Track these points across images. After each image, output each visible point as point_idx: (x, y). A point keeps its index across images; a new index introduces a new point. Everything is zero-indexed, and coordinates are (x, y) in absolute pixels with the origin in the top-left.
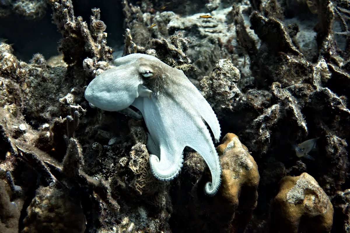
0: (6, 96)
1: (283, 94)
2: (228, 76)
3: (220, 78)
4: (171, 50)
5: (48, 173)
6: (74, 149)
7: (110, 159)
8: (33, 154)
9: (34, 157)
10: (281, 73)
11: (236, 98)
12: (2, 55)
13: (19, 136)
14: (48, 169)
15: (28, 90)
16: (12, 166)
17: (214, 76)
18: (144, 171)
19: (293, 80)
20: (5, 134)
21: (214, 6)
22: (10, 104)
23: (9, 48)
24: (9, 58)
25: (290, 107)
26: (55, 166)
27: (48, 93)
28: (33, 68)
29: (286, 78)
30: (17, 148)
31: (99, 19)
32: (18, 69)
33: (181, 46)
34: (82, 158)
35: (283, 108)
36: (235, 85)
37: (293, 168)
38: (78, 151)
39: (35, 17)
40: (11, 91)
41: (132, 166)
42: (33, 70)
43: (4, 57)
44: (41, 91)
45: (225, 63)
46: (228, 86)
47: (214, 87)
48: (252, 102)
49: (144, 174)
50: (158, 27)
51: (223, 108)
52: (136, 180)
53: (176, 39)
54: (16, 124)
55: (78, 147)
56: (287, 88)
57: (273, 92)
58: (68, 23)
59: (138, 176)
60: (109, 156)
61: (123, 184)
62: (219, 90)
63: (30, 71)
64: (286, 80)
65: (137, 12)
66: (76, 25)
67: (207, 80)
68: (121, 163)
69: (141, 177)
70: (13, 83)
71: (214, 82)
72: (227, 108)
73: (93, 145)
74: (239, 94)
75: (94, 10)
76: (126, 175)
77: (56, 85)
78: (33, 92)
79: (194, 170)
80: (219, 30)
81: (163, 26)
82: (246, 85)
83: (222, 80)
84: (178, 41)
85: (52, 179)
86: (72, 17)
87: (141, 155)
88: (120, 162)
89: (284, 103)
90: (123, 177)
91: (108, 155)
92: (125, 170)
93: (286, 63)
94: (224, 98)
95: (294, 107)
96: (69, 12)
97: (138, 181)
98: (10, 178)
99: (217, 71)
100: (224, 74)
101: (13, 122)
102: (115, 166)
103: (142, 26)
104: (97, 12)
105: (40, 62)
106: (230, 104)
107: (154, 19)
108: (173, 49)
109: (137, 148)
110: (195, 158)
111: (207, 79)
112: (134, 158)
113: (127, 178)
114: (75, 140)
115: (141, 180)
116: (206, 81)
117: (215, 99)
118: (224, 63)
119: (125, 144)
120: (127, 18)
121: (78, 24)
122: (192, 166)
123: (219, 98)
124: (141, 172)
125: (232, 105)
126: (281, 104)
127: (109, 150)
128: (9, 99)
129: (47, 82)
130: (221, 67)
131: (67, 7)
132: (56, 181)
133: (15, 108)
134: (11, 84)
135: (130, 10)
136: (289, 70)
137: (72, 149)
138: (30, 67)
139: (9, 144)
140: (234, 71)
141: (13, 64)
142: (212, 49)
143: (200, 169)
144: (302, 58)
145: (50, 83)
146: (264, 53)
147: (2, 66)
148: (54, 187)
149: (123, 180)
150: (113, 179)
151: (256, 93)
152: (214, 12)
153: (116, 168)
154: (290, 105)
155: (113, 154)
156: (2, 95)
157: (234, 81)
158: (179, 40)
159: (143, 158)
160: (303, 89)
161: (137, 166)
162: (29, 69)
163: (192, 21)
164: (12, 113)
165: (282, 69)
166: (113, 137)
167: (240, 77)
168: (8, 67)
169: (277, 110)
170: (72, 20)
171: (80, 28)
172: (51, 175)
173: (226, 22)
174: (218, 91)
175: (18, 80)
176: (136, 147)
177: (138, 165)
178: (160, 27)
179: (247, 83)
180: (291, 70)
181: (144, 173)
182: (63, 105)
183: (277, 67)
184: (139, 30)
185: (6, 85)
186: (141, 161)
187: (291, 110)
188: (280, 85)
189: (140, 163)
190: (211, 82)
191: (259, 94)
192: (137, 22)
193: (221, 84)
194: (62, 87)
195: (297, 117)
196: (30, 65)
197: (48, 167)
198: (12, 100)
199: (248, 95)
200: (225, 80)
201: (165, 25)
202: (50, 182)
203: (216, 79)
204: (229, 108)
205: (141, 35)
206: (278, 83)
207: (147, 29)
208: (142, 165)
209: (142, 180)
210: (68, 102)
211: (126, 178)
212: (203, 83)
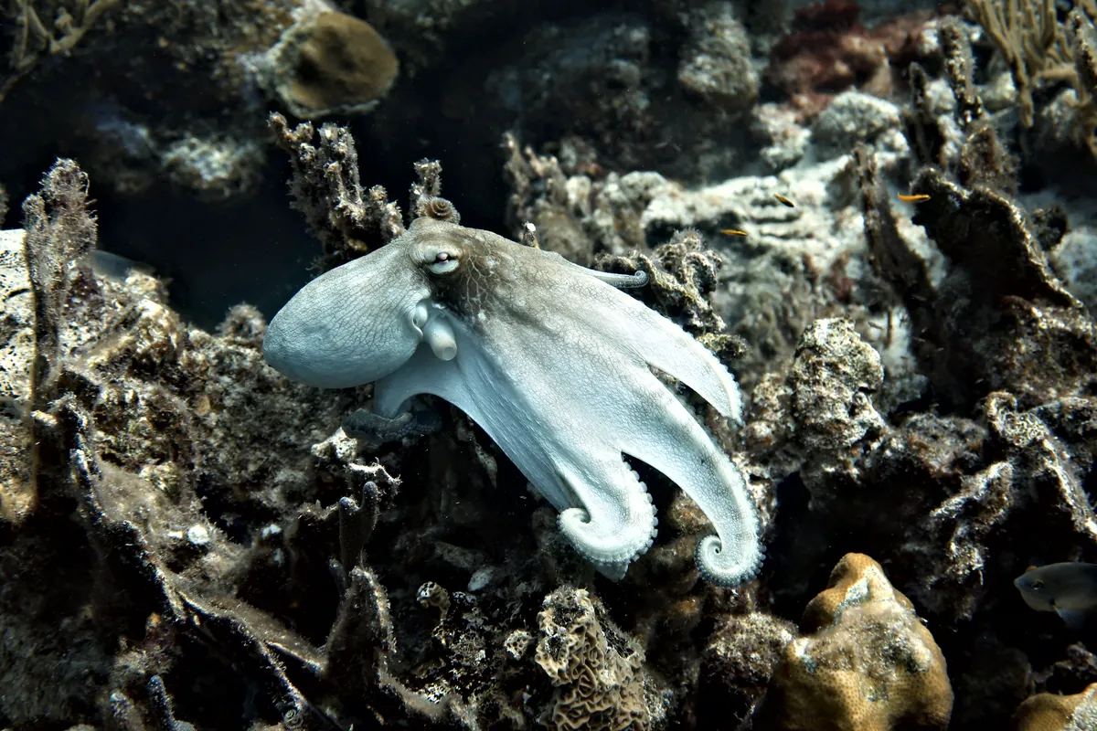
0: (146, 438)
1: (1023, 428)
2: (844, 373)
3: (818, 377)
4: (663, 290)
5: (279, 680)
6: (364, 601)
7: (475, 635)
8: (234, 618)
9: (236, 629)
10: (1015, 361)
11: (870, 442)
12: (134, 310)
13: (187, 564)
14: (280, 669)
15: (213, 418)
16: (164, 660)
17: (800, 372)
18: (584, 673)
19: (1053, 385)
20: (145, 556)
21: (789, 155)
22: (158, 463)
23: (154, 286)
24: (157, 317)
25: (1047, 470)
26: (300, 657)
27: (277, 426)
28: (231, 348)
29: (1029, 379)
30: (182, 599)
31: (438, 193)
32: (185, 353)
33: (694, 276)
34: (390, 632)
35: (1023, 473)
36: (866, 400)
37: (1056, 667)
38: (377, 609)
39: (227, 192)
40: (162, 420)
41: (546, 658)
42: (229, 353)
43: (140, 315)
44: (256, 419)
45: (835, 332)
46: (846, 404)
47: (799, 406)
48: (924, 456)
49: (583, 684)
50: (615, 221)
51: (828, 473)
52: (559, 702)
53: (680, 256)
54: (177, 526)
55: (377, 598)
56: (1036, 409)
57: (991, 424)
58: (340, 206)
59: (566, 690)
60: (472, 628)
61: (518, 717)
62: (815, 418)
63: (220, 357)
64: (1029, 384)
65: (548, 174)
66: (367, 214)
67: (774, 384)
68: (509, 649)
69: (575, 695)
70: (167, 396)
71: (799, 392)
72: (842, 475)
73: (419, 591)
74: (879, 428)
75: (423, 166)
76: (528, 687)
77: (301, 402)
78: (228, 425)
79: (741, 672)
80: (805, 228)
81: (631, 216)
82: (899, 401)
83: (824, 384)
84: (684, 263)
85: (290, 699)
86: (353, 188)
87: (574, 623)
88: (505, 645)
89: (1028, 457)
90: (518, 692)
91: (466, 622)
92: (521, 671)
93: (1029, 330)
94: (831, 443)
95: (1059, 470)
96: (345, 173)
97: (563, 708)
98: (160, 695)
99: (808, 357)
100: (832, 367)
101: (168, 518)
102: (491, 657)
103: (563, 216)
104: (431, 171)
105: (250, 331)
106: (852, 461)
107: (601, 196)
108: (671, 285)
109: (563, 602)
110: (742, 633)
111: (775, 381)
112: (552, 631)
113: (529, 696)
114: (367, 574)
115: (572, 703)
116: (772, 389)
117: (804, 445)
118: (830, 331)
119: (522, 587)
120: (516, 192)
121: (372, 209)
122: (735, 658)
123: (815, 440)
124: (575, 678)
125: (857, 465)
126: (1016, 460)
127: (472, 605)
128: (155, 446)
129: (273, 393)
130: (821, 342)
131: (338, 157)
132: (304, 707)
133: (173, 474)
134: (163, 398)
135: (526, 168)
136: (1040, 355)
137: (358, 602)
138: (219, 345)
139: (157, 586)
140: (862, 358)
141: (167, 336)
142: (787, 289)
143: (760, 667)
144: (1080, 317)
145: (281, 396)
146: (956, 298)
147: (134, 342)
148: (300, 725)
149: (516, 704)
150: (486, 700)
151: (936, 428)
152: (788, 174)
153: (493, 664)
154: (1048, 464)
155: (485, 620)
156: (134, 433)
157: (862, 389)
158: (689, 258)
159: (579, 631)
160: (1086, 414)
161: (563, 659)
162: (217, 351)
163: (719, 201)
164: (166, 491)
165: (1018, 350)
166: (482, 564)
167: (881, 375)
168: (152, 347)
169: (1004, 480)
170: (352, 198)
171: (380, 220)
172: (290, 687)
173: (827, 204)
174: (813, 421)
175: (185, 385)
176: (557, 599)
177: (567, 655)
178: (620, 222)
179: (902, 392)
180: (1046, 352)
181: (584, 680)
182: (323, 463)
183: (999, 344)
184: (556, 229)
185: (147, 401)
186: (575, 641)
187: (1051, 481)
188: (1015, 400)
189: (571, 648)
190: (790, 391)
191: (945, 428)
192: (547, 205)
193: (821, 398)
194: (320, 406)
195: (1071, 502)
196: (221, 340)
197: (280, 660)
198: (166, 450)
199: (908, 432)
200: (833, 386)
201: (634, 214)
202: (287, 709)
203: (806, 382)
204: (849, 475)
205: (563, 246)
206: (1005, 394)
207: (581, 228)
208: (577, 655)
209: (578, 702)
210: (340, 456)
211: (526, 696)
212: (761, 396)
